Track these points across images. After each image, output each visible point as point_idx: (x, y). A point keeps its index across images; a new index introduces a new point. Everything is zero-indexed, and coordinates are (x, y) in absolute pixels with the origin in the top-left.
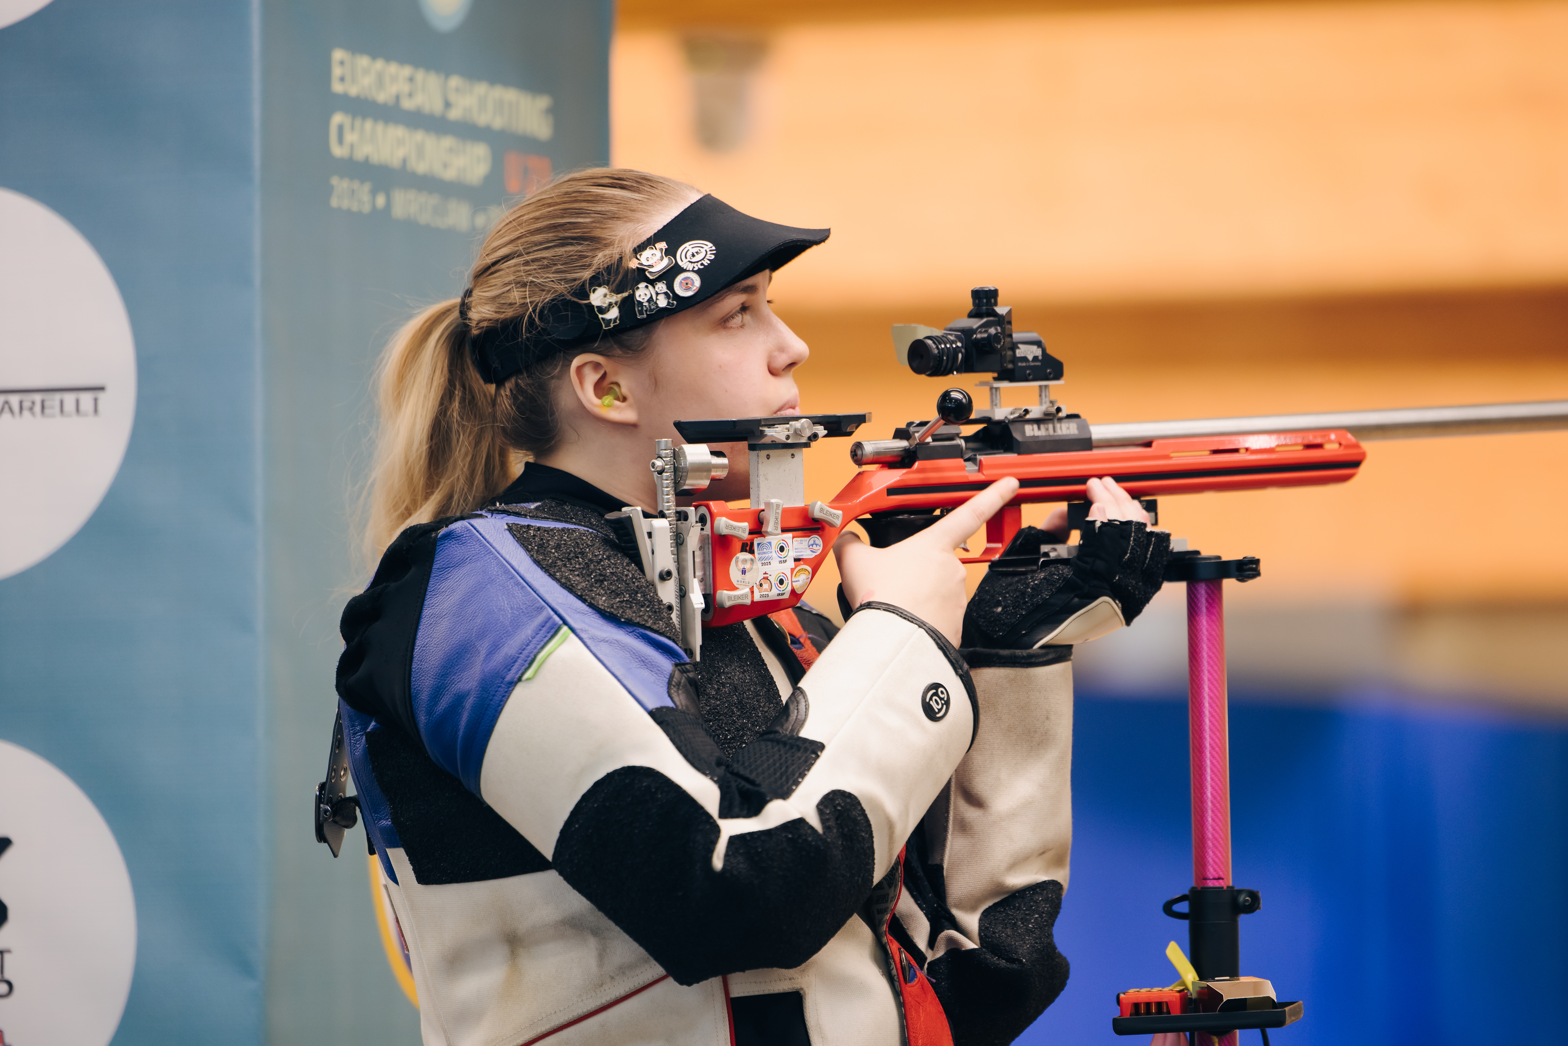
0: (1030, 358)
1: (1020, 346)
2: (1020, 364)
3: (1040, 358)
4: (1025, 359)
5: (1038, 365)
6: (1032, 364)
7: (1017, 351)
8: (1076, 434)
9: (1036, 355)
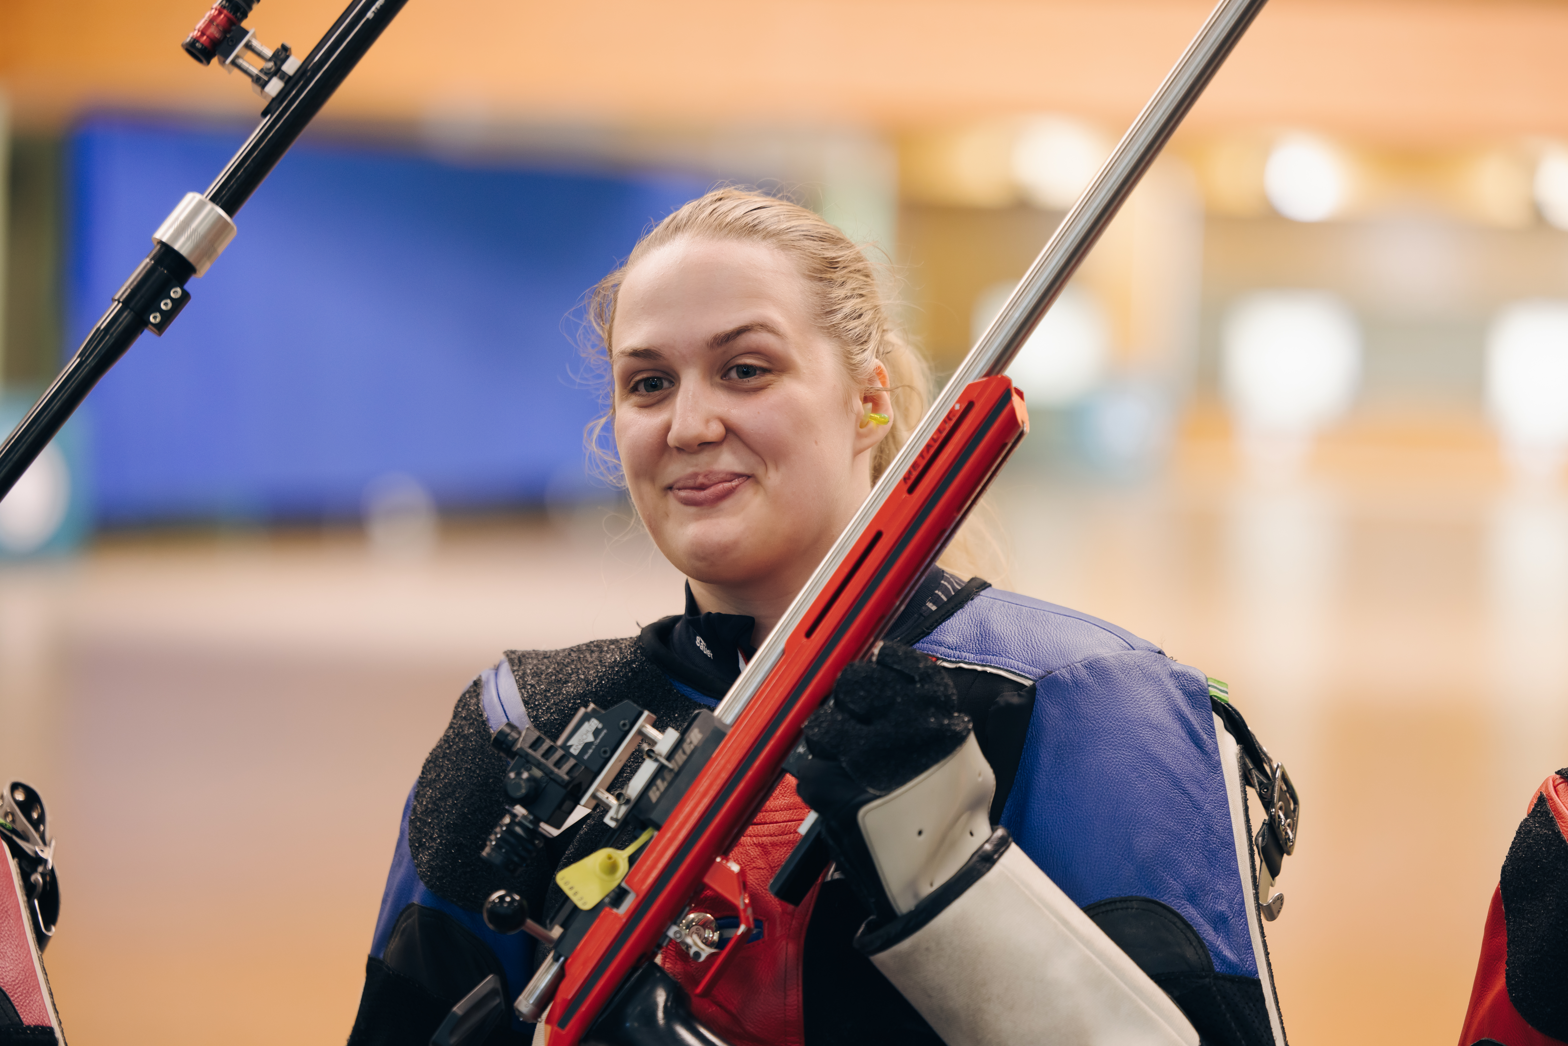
0: (591, 738)
1: (569, 744)
2: (586, 757)
3: (600, 726)
4: (587, 746)
5: (605, 734)
6: (598, 741)
7: (572, 750)
8: (702, 737)
9: (594, 729)
